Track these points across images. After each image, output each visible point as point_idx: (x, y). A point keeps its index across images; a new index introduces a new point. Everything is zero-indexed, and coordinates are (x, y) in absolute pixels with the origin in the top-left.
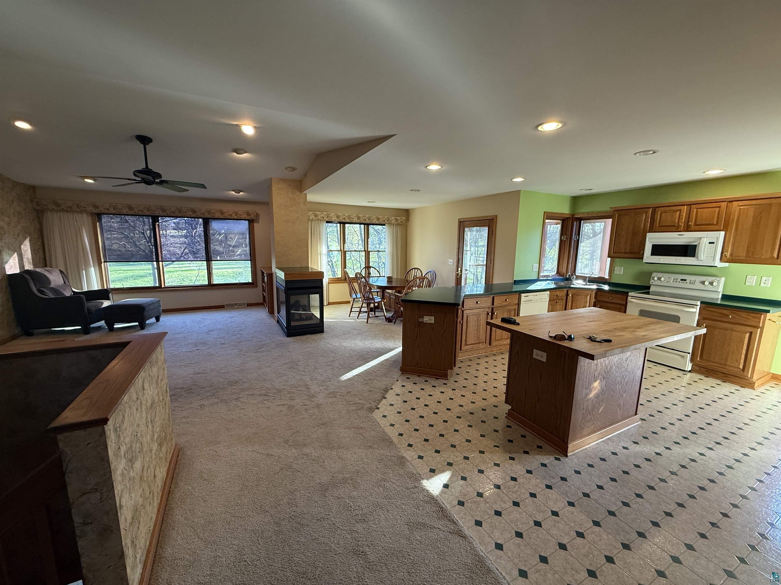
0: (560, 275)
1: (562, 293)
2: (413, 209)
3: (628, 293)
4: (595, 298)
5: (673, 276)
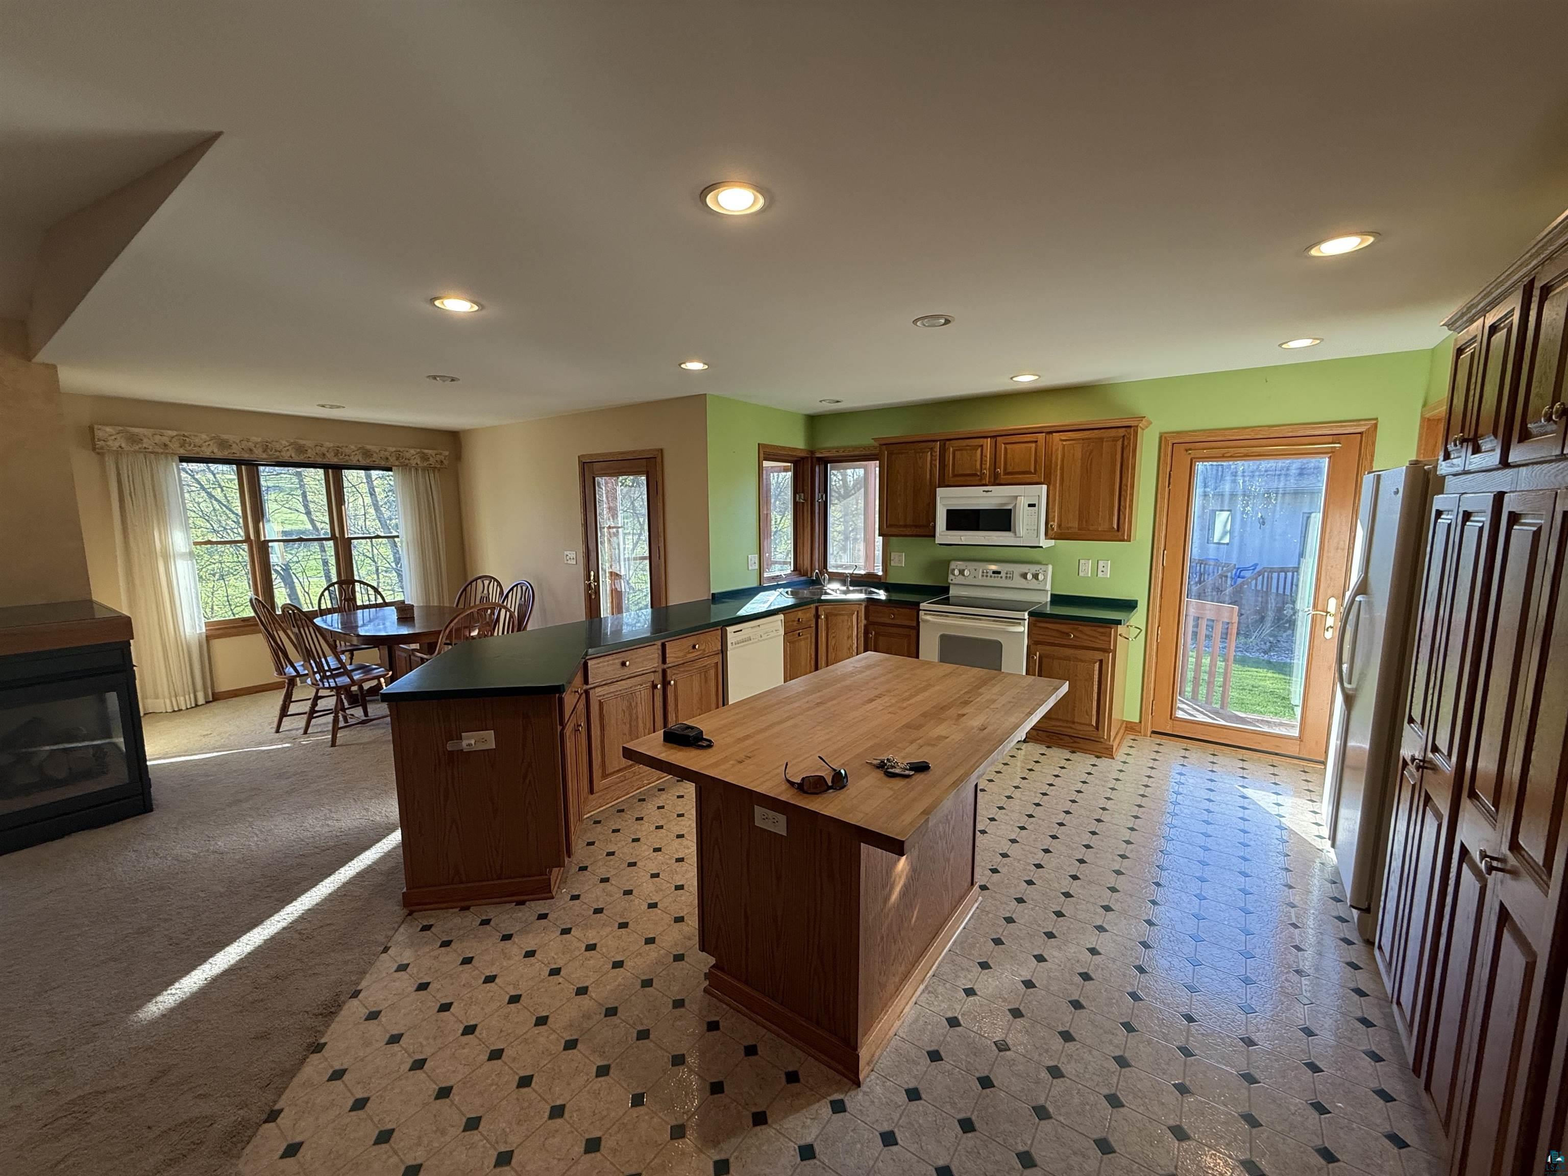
0: (801, 575)
1: (808, 615)
2: (467, 432)
3: (918, 604)
4: (866, 618)
5: (981, 566)
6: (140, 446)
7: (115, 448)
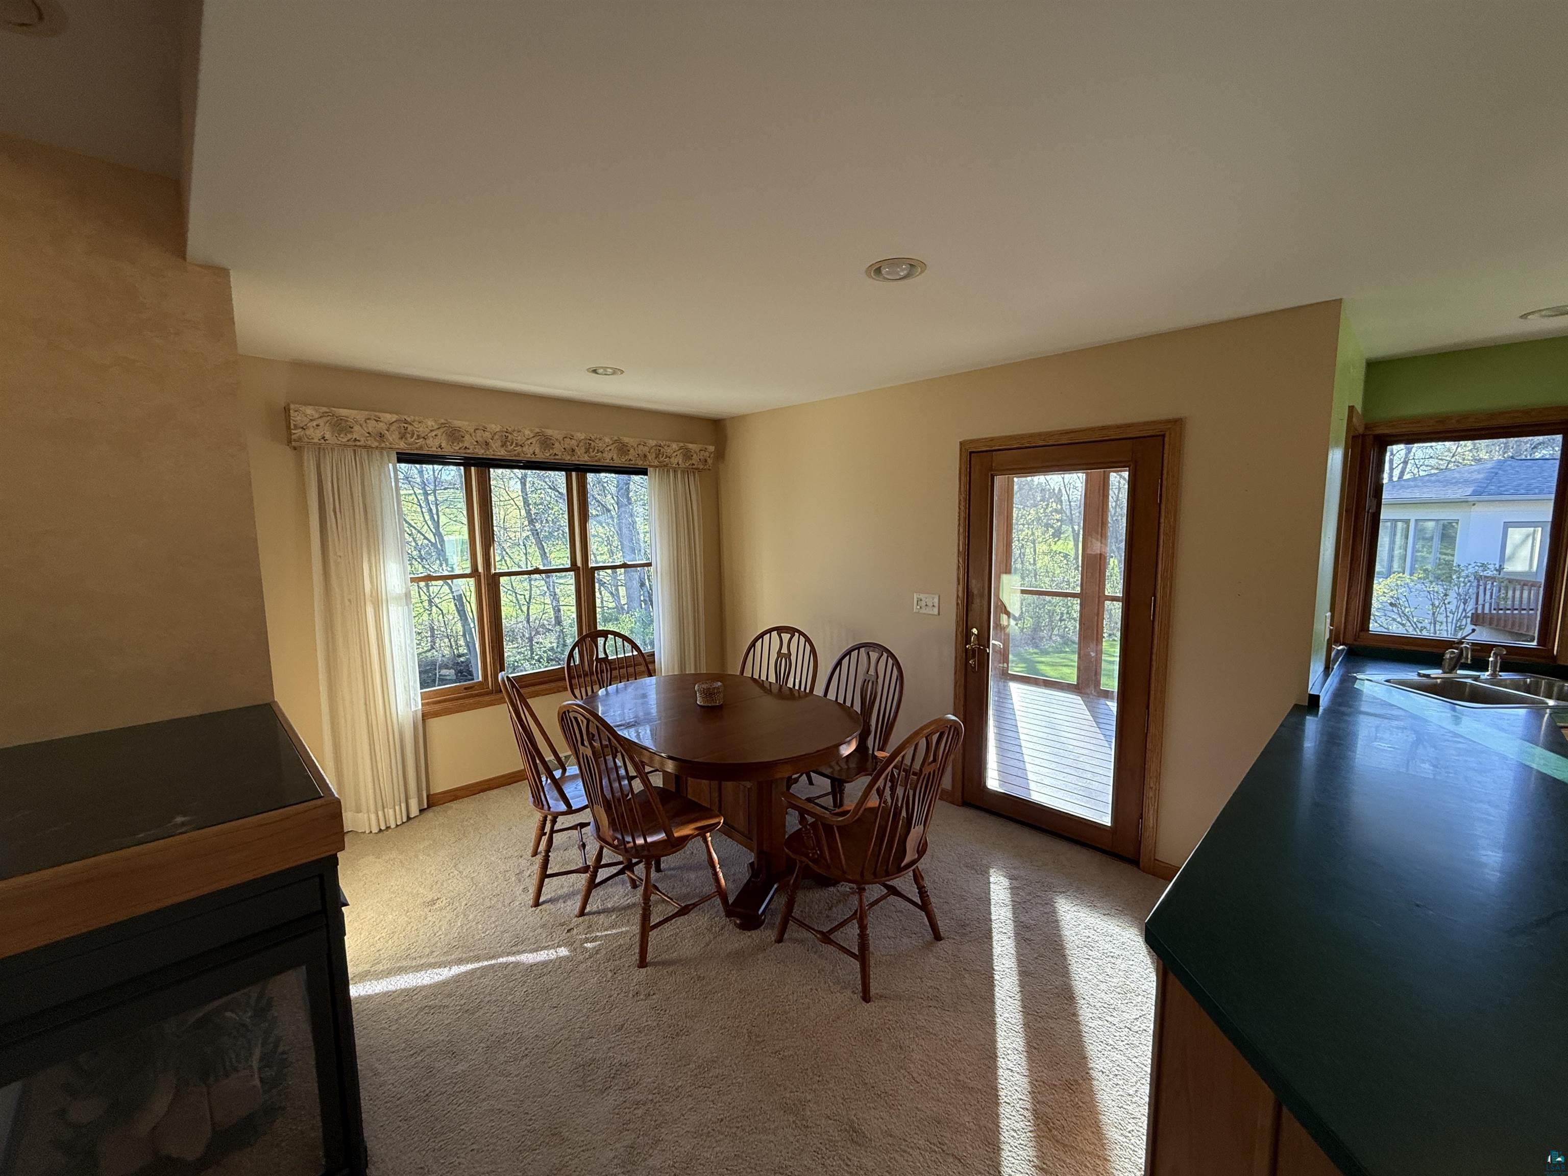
2: (738, 419)
6: (349, 436)
7: (316, 440)
